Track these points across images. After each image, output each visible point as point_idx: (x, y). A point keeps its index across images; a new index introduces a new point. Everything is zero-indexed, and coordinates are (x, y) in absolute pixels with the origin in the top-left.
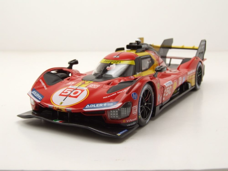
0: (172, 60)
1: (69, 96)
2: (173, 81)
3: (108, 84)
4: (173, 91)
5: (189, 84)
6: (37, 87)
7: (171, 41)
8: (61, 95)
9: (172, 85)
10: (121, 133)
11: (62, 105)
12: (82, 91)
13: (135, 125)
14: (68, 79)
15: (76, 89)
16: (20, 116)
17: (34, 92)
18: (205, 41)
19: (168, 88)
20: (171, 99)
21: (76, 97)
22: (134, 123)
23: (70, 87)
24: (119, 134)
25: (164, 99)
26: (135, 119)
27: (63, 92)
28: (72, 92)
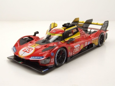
0: (92, 30)
1: (26, 51)
2: (80, 45)
3: (45, 46)
4: (81, 49)
5: (94, 45)
6: (16, 45)
7: (92, 20)
8: (23, 51)
9: (79, 47)
10: (44, 71)
11: (22, 56)
12: (32, 49)
13: (53, 67)
14: (30, 42)
15: (30, 48)
16: (8, 58)
17: (14, 48)
18: (108, 22)
19: (76, 49)
20: (80, 53)
21: (28, 52)
22: (52, 66)
23: (28, 47)
24: (43, 71)
25: (74, 53)
26: (53, 64)
27: (24, 49)
28: (28, 49)
